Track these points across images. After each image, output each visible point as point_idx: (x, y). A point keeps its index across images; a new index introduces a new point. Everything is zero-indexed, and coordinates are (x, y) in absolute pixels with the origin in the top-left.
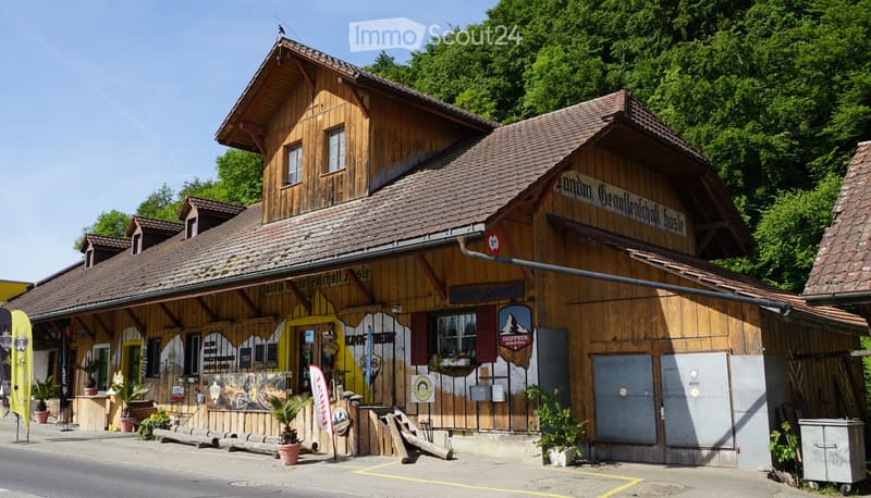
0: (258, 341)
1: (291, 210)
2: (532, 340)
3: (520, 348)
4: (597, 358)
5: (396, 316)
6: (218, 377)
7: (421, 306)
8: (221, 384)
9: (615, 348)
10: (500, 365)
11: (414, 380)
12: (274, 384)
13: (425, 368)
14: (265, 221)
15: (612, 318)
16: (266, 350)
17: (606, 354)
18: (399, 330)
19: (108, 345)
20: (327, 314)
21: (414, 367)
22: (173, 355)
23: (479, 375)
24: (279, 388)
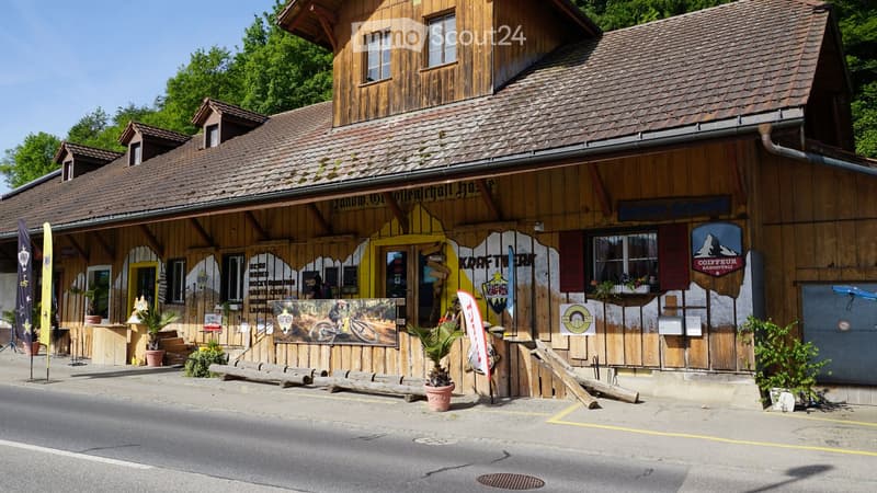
0: (329, 263)
1: (377, 111)
2: (744, 264)
3: (724, 273)
4: (806, 288)
5: (535, 236)
6: (289, 304)
7: (572, 223)
8: (294, 312)
9: (831, 275)
10: (695, 293)
11: (564, 309)
12: (377, 314)
13: (581, 295)
14: (337, 123)
15: (829, 242)
16: (341, 274)
17: (819, 282)
18: (540, 251)
19: (109, 267)
20: (431, 233)
21: (564, 295)
22: (203, 278)
23: (663, 304)
24: (386, 317)
